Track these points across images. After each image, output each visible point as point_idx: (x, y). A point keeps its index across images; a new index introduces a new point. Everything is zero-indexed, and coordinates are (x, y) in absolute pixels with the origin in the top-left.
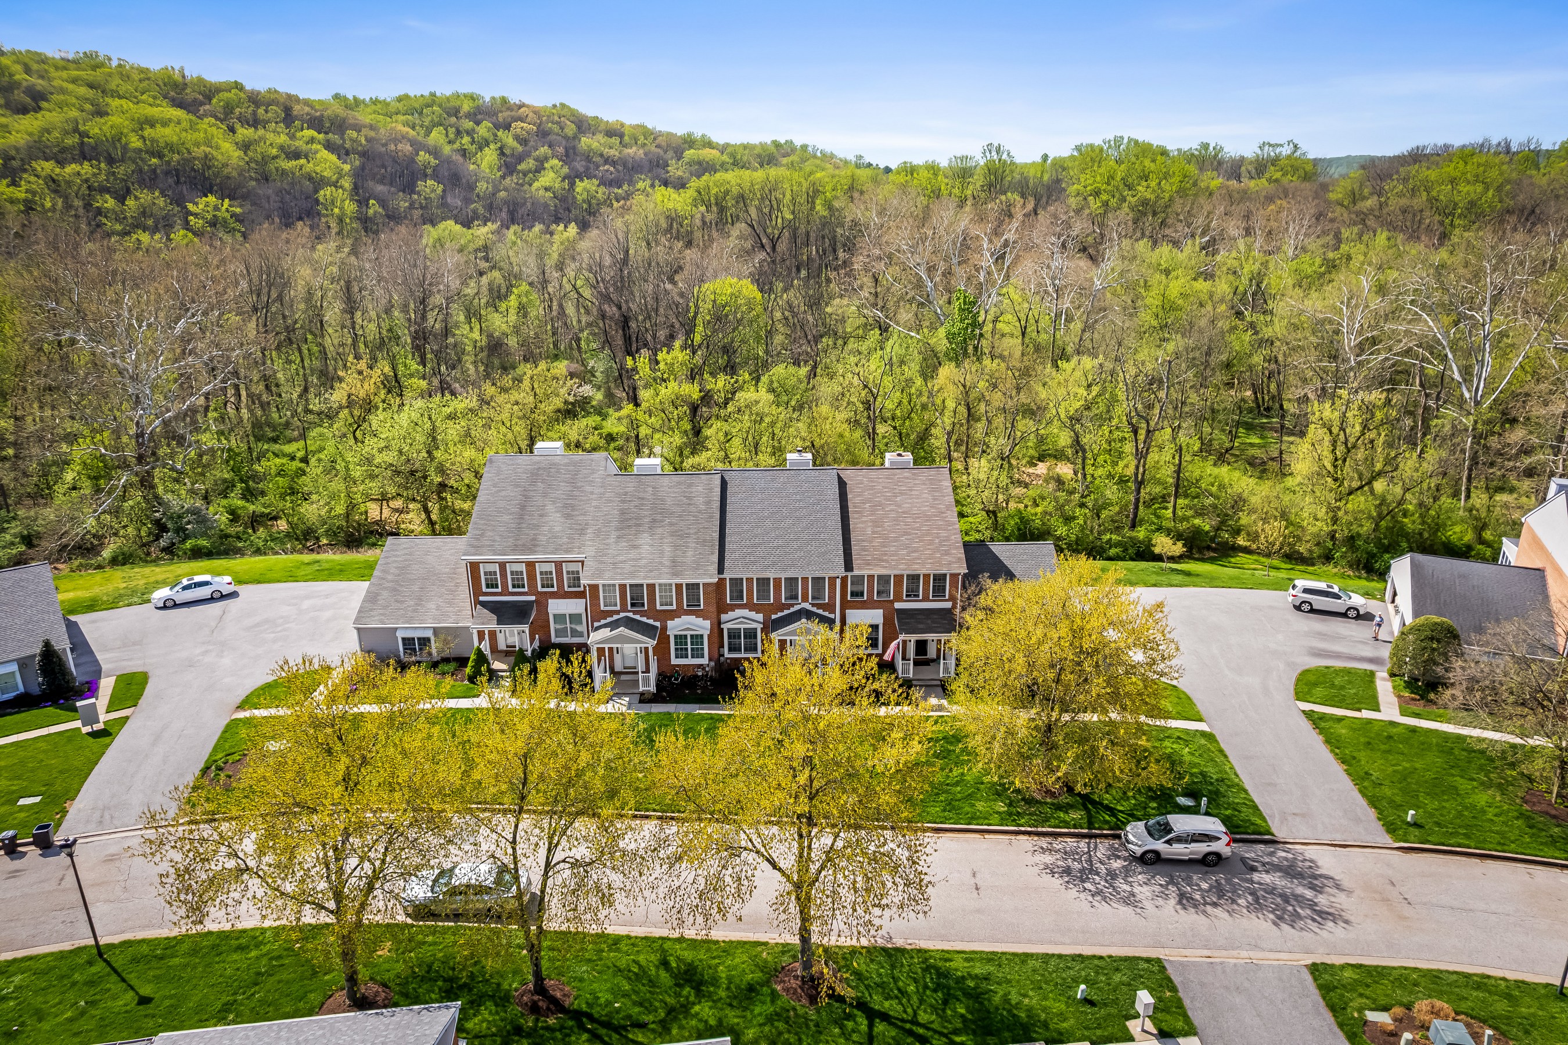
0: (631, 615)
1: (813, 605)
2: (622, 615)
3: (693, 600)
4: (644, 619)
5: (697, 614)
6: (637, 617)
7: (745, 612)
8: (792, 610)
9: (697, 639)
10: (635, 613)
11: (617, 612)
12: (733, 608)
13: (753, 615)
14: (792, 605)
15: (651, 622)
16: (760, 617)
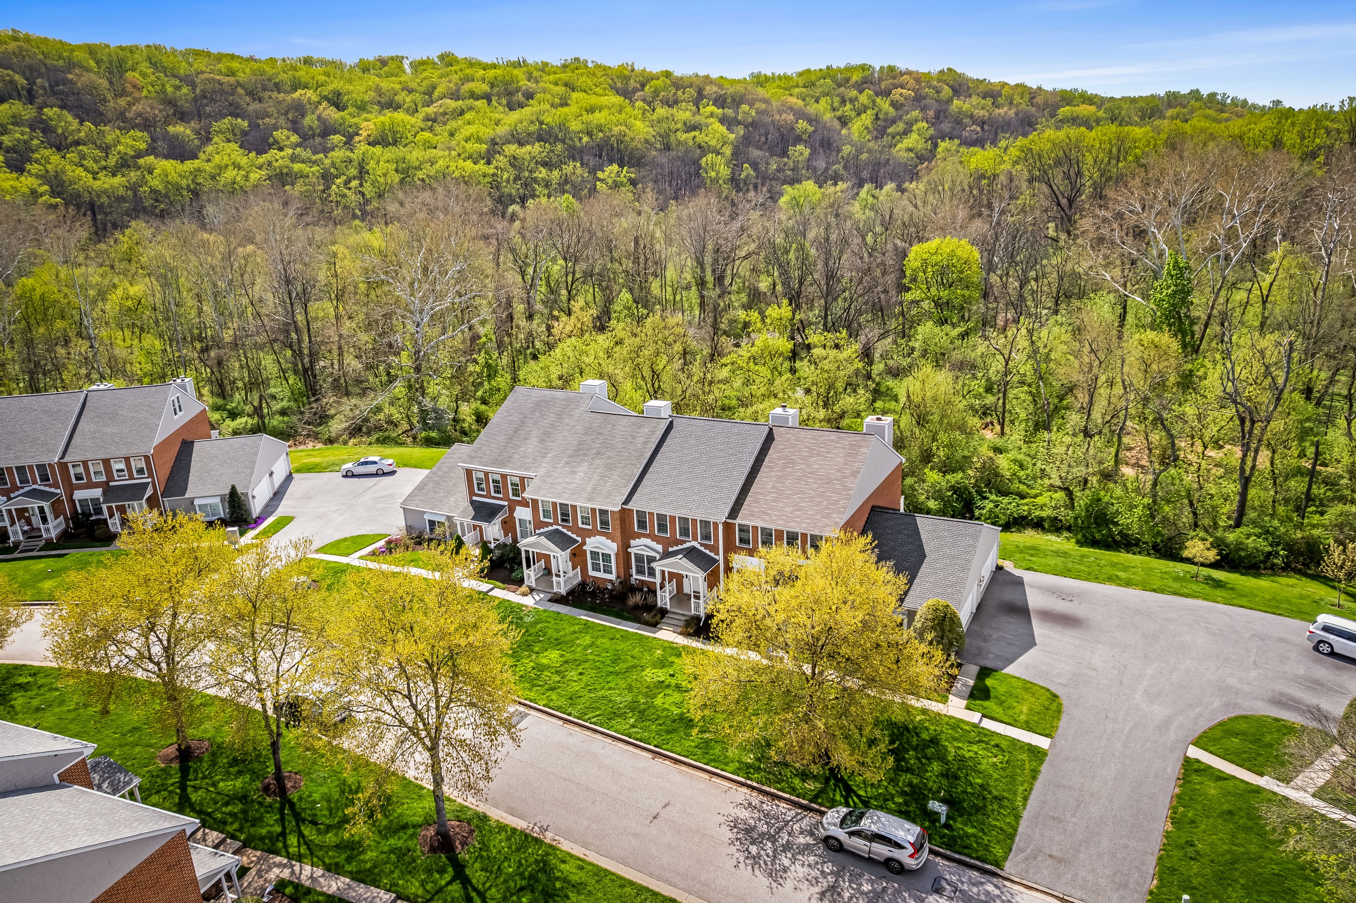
0: (560, 528)
1: (702, 545)
2: (555, 527)
3: (605, 523)
4: (569, 533)
5: (607, 535)
6: (565, 531)
7: (648, 541)
8: (685, 546)
9: (607, 557)
10: (564, 527)
11: (551, 524)
12: (639, 536)
13: (654, 545)
14: (685, 542)
15: (574, 536)
16: (659, 548)
